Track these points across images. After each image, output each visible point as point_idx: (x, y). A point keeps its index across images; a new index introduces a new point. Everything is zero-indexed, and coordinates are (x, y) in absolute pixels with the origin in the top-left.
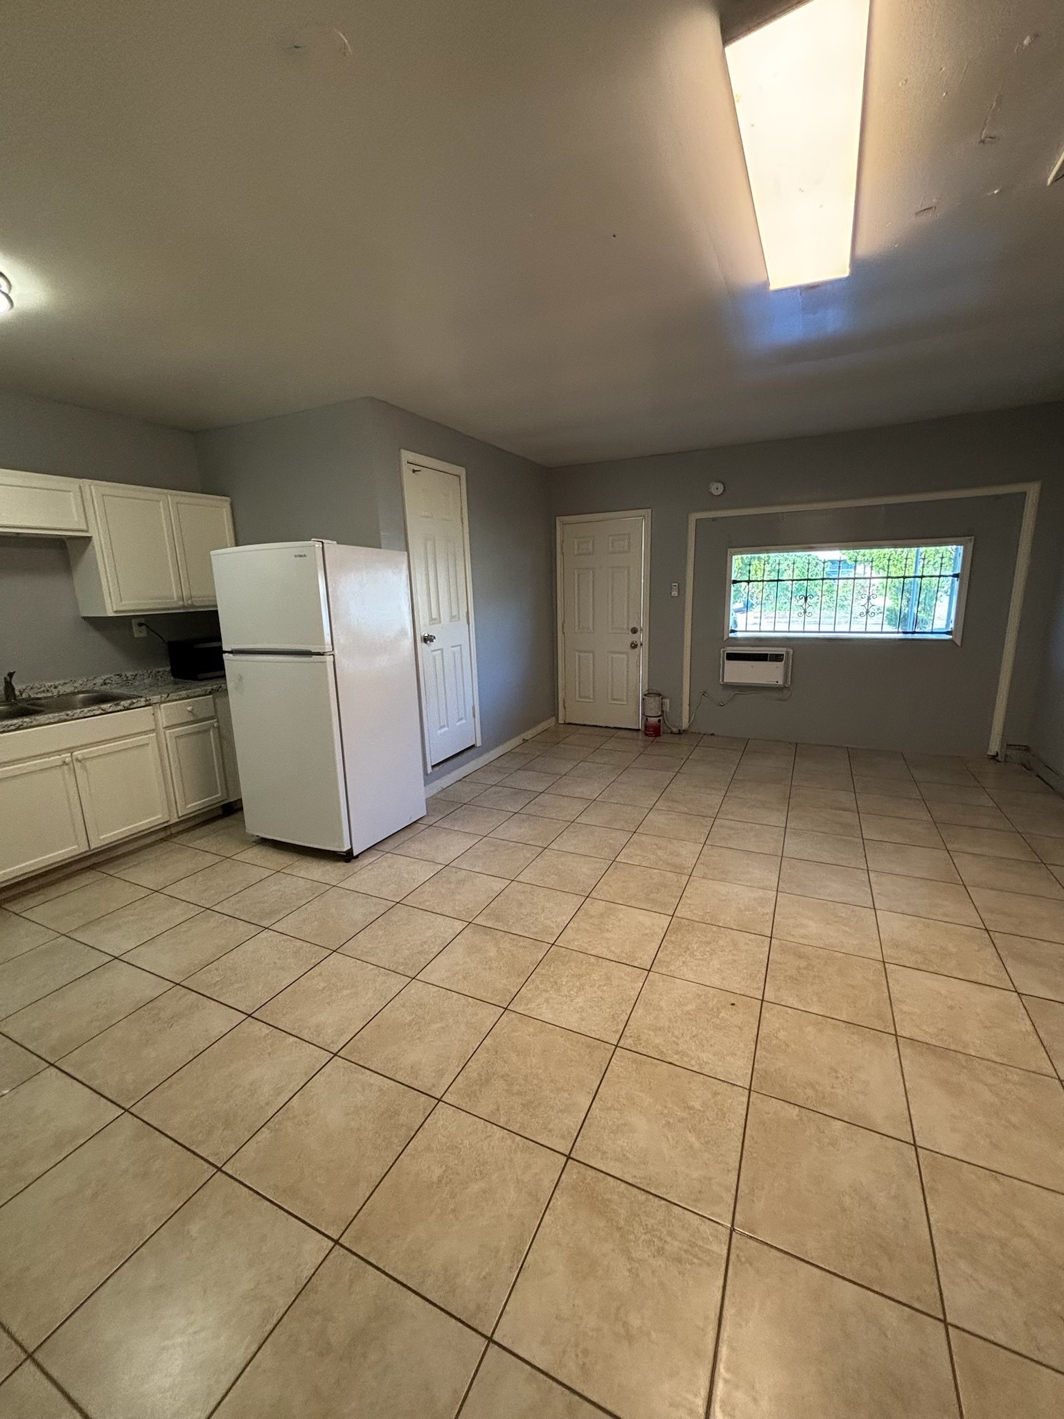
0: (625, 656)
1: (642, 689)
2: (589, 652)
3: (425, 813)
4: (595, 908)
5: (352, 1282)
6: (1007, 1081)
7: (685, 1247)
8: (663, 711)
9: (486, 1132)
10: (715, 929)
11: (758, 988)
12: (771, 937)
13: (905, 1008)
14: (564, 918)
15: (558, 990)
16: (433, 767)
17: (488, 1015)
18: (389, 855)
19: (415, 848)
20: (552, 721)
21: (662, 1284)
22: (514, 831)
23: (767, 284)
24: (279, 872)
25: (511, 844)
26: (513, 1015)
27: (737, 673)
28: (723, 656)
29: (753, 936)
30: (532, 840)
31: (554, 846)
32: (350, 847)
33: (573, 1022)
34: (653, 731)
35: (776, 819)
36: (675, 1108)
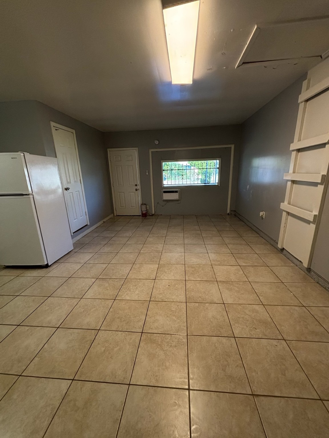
0: (134, 193)
1: (140, 202)
2: (123, 192)
3: (73, 248)
4: (136, 266)
5: (81, 388)
6: (240, 285)
7: (177, 343)
8: (147, 209)
9: (116, 334)
10: (171, 265)
11: (184, 278)
12: (185, 264)
13: (218, 274)
14: (128, 271)
15: (130, 291)
16: (73, 233)
17: (110, 303)
18: (62, 263)
19: (72, 259)
20: (112, 215)
21: (173, 353)
22: (106, 249)
23: (171, 82)
24: (18, 276)
25: (106, 253)
26: (117, 301)
27: (167, 197)
28: (162, 192)
29: (180, 265)
30: (113, 251)
31: (120, 252)
32: (47, 263)
33: (136, 298)
34: (144, 215)
35: (181, 235)
36: (168, 312)
